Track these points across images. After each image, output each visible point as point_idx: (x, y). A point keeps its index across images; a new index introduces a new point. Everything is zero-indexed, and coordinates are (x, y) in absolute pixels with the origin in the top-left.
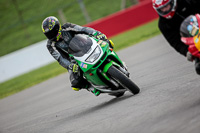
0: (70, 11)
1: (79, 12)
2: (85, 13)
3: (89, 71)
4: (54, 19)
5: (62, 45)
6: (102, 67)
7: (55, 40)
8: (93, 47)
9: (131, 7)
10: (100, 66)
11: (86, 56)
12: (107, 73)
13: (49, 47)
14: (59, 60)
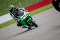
0: (22, 2)
1: (25, 2)
2: (27, 3)
3: (23, 21)
9: (41, 1)
10: (27, 19)
11: (23, 16)
12: (28, 21)
13: (11, 14)
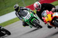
0: (20, 3)
4: (17, 5)
5: (20, 13)
6: (31, 20)
7: (18, 11)
8: (28, 14)
11: (26, 17)
13: (16, 14)
14: (19, 18)
